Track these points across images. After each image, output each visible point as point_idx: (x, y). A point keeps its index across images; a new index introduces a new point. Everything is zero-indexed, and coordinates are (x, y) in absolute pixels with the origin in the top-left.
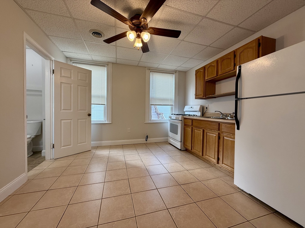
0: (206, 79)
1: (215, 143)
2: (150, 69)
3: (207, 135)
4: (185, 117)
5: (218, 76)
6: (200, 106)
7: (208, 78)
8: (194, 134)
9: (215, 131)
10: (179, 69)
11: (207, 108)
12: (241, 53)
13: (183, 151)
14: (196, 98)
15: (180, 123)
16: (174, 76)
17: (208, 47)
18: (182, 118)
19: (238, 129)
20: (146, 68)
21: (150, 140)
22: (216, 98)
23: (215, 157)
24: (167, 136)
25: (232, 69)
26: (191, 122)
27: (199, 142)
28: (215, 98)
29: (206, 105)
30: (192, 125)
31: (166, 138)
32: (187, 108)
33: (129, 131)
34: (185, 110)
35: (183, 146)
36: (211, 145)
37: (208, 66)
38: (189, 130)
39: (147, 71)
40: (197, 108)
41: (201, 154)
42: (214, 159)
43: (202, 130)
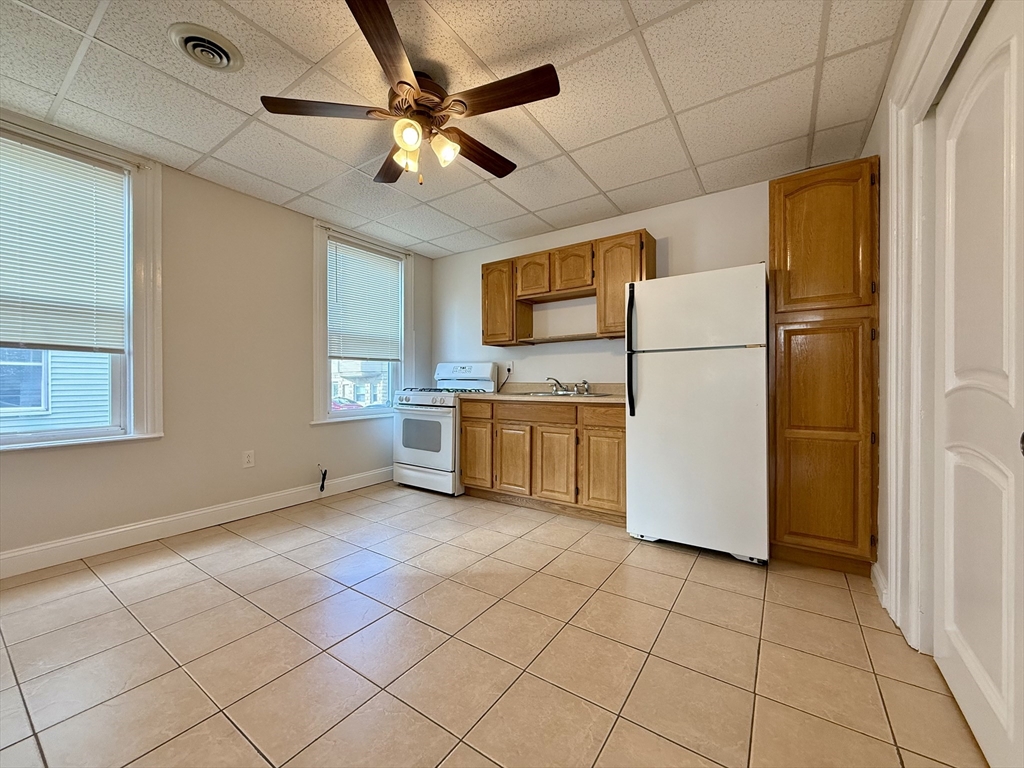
0: (519, 293)
1: (568, 454)
2: (327, 229)
3: (545, 439)
4: (464, 396)
5: (552, 293)
6: (491, 365)
7: (524, 293)
8: (501, 442)
9: (567, 426)
10: (422, 248)
11: (509, 370)
12: (607, 251)
13: (461, 498)
14: (485, 343)
15: (451, 415)
16: (401, 265)
17: (531, 216)
18: (455, 401)
19: (633, 413)
20: (315, 223)
21: (333, 485)
22: (536, 346)
23: (568, 488)
24: (390, 460)
25: (589, 282)
26: (490, 409)
27: (520, 462)
28: (533, 344)
29: (508, 364)
30: (492, 417)
31: (388, 469)
32: (441, 372)
33: (249, 462)
34: (436, 377)
35: (458, 483)
36: (556, 461)
37: (525, 261)
38: (484, 432)
39: (318, 235)
40: (486, 371)
41: (526, 490)
42: (567, 493)
43: (528, 428)
